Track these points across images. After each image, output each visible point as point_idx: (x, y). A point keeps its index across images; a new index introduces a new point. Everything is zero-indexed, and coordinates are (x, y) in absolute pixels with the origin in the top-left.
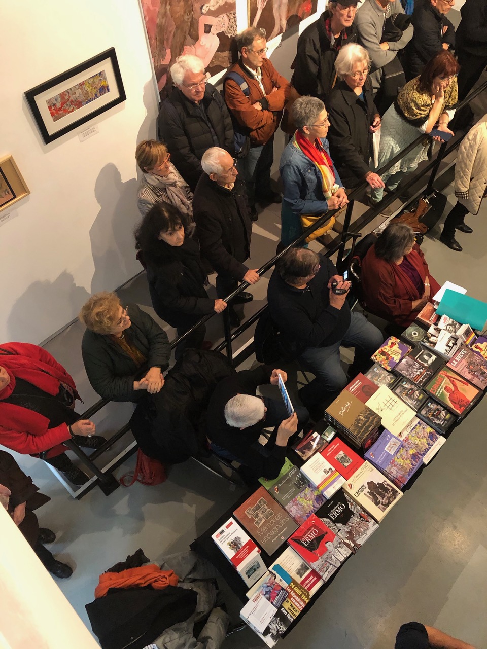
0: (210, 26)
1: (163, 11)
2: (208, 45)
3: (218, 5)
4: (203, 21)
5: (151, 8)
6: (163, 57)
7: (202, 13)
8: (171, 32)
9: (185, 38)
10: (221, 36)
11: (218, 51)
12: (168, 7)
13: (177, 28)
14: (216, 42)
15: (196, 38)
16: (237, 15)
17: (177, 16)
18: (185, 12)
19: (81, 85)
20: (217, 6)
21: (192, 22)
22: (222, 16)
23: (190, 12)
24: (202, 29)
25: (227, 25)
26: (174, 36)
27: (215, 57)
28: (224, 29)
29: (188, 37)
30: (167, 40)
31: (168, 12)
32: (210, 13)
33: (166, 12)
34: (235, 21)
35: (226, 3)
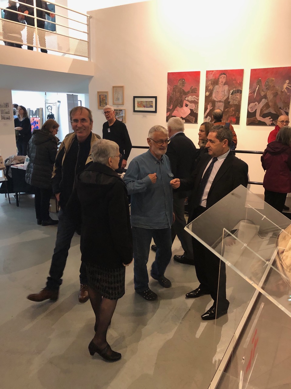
3: (191, 100)
4: (185, 102)
6: (170, 106)
7: (185, 100)
9: (178, 104)
10: (191, 110)
11: (189, 114)
12: (175, 93)
13: (176, 100)
17: (177, 96)
19: (146, 102)
22: (193, 104)
23: (181, 97)
24: (184, 105)
25: (194, 108)
26: (175, 102)
28: (193, 108)
29: (179, 105)
30: (172, 102)
32: (188, 101)
33: (173, 94)
34: (198, 108)
35: (195, 100)
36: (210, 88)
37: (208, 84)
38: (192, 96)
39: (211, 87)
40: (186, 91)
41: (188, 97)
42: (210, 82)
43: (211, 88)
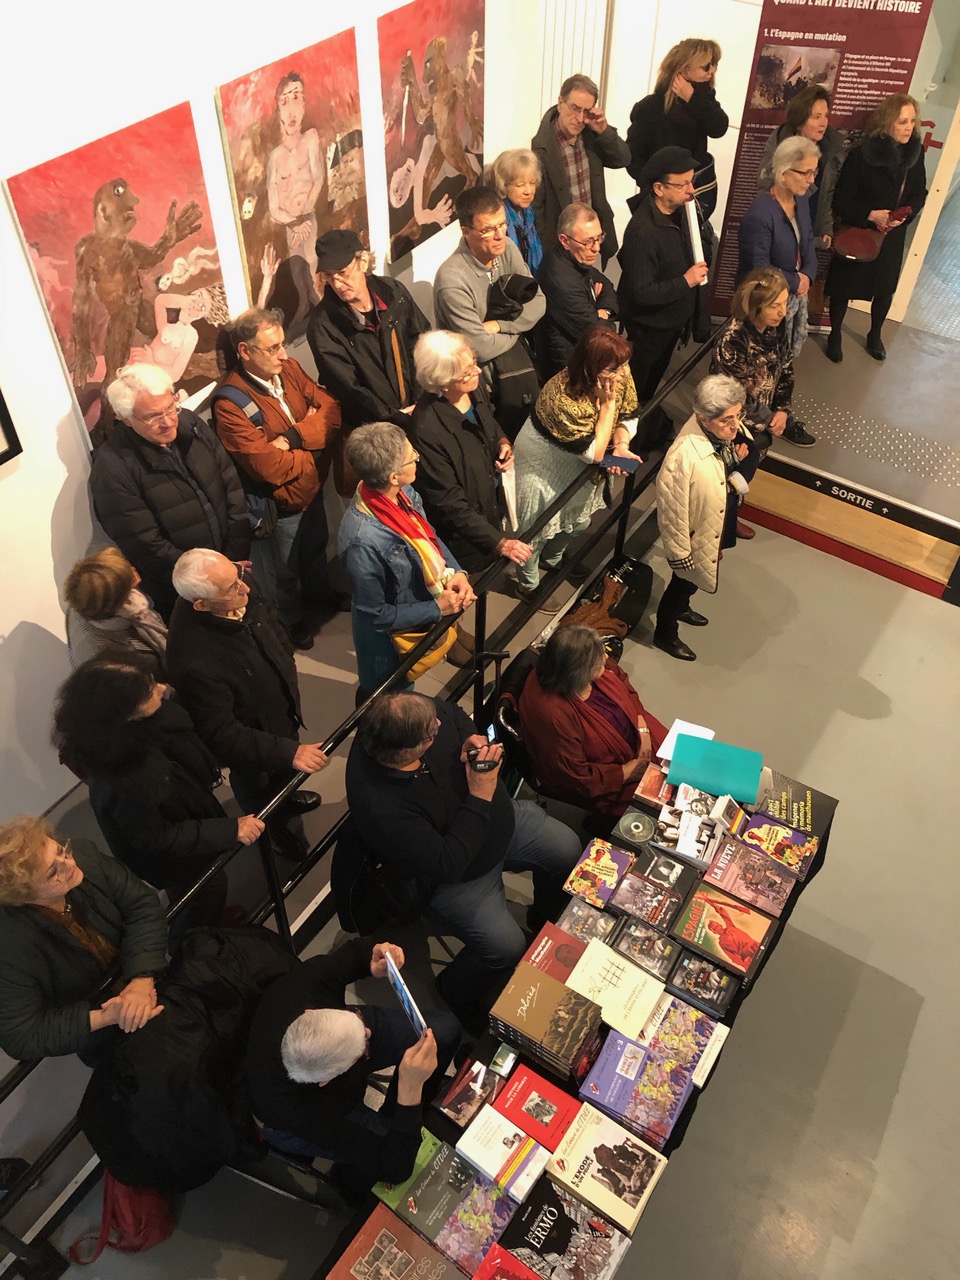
0: (177, 311)
1: (82, 291)
2: (176, 343)
4: (162, 303)
5: (60, 288)
6: (91, 370)
7: (160, 291)
8: (102, 326)
9: (130, 334)
10: (200, 325)
11: (196, 351)
12: (93, 284)
13: (113, 319)
14: (192, 337)
15: (152, 333)
16: (226, 289)
17: (111, 298)
18: (126, 291)
20: (186, 277)
21: (141, 306)
22: (197, 292)
23: (136, 290)
24: (161, 316)
25: (209, 306)
26: (109, 332)
27: (193, 362)
28: (204, 314)
29: (137, 332)
30: (96, 339)
31: (94, 293)
32: (174, 289)
33: (89, 294)
34: (224, 299)
35: (203, 271)
36: (251, 176)
37: (242, 157)
38: (184, 253)
39: (255, 171)
40: (151, 243)
41: (169, 269)
42: (247, 144)
43: (259, 174)
